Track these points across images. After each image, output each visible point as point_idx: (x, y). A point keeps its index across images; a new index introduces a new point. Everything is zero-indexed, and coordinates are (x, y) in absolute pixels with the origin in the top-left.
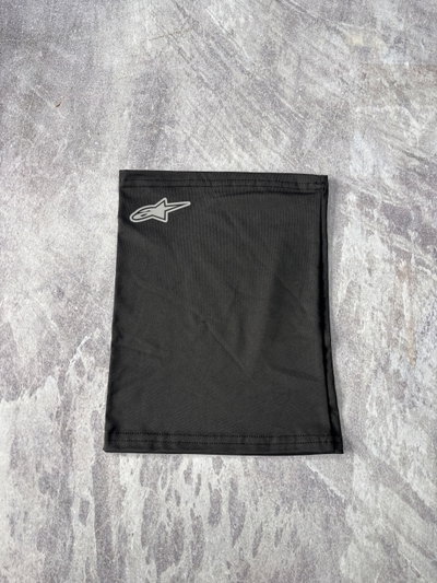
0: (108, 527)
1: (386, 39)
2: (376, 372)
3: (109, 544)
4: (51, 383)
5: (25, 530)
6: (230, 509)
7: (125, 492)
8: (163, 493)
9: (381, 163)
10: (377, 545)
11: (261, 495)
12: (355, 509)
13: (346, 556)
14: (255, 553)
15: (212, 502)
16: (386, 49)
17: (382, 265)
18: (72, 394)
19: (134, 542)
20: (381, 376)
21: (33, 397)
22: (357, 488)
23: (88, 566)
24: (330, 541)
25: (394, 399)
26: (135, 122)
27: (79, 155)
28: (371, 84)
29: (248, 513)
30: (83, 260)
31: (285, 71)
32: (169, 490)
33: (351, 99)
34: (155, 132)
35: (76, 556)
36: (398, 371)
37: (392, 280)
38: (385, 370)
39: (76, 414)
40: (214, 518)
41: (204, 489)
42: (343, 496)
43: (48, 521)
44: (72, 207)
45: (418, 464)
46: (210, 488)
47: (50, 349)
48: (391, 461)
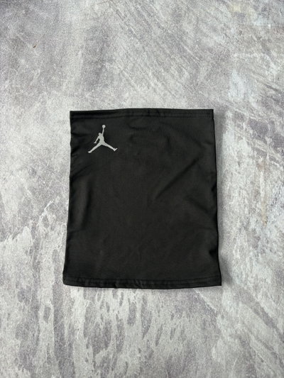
0: (62, 325)
1: (256, 8)
2: (240, 229)
3: (62, 335)
4: (27, 231)
5: (8, 326)
6: (142, 316)
7: (73, 302)
8: (98, 304)
9: (250, 92)
10: (236, 340)
11: (162, 307)
12: (223, 317)
13: (216, 347)
14: (157, 344)
15: (130, 310)
16: (256, 15)
17: (247, 160)
18: (40, 239)
19: (79, 334)
20: (244, 232)
21: (15, 240)
22: (225, 304)
23: (48, 349)
24: (206, 337)
25: (251, 248)
26: (86, 60)
27: (48, 81)
28: (245, 38)
29: (154, 318)
30: (49, 151)
31: (188, 28)
32: (102, 302)
33: (231, 48)
34: (99, 66)
35: (41, 343)
36: (255, 229)
37: (254, 169)
38: (246, 228)
39: (43, 252)
40: (131, 321)
41: (125, 302)
42: (216, 309)
43: (23, 320)
44: (43, 115)
45: (265, 290)
46: (129, 301)
47: (27, 209)
48: (248, 288)
